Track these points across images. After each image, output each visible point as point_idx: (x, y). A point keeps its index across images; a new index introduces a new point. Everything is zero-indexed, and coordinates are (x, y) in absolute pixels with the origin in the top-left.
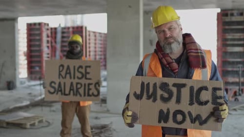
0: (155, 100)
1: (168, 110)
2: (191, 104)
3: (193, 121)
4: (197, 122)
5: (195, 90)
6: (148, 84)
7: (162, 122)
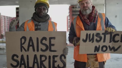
0: (93, 42)
1: (99, 45)
2: (110, 42)
3: (111, 49)
4: (113, 50)
5: (113, 36)
6: (90, 35)
7: (96, 51)
